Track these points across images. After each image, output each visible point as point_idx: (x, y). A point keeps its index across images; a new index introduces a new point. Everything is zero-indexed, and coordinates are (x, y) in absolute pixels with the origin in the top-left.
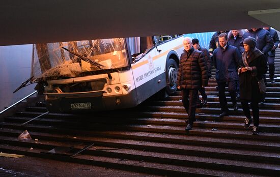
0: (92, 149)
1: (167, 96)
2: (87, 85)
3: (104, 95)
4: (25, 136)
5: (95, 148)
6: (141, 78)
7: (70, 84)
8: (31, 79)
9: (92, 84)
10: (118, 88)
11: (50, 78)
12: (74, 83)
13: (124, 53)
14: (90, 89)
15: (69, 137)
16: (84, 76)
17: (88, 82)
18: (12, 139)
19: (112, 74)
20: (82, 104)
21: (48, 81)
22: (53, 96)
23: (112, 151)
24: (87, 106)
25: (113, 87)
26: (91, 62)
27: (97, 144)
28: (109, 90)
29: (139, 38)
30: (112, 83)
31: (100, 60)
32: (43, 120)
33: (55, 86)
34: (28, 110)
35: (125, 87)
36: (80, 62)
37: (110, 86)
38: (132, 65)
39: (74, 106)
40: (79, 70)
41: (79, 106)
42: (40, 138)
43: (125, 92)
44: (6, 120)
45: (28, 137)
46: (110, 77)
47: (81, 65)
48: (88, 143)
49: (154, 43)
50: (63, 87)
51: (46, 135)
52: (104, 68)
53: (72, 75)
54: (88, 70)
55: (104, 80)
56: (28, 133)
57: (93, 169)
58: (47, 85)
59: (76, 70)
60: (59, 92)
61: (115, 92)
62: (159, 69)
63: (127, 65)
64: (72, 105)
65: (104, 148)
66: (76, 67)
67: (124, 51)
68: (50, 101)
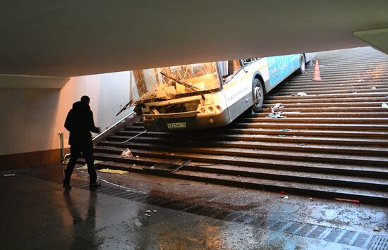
0: (190, 165)
1: (253, 113)
2: (181, 107)
3: (198, 115)
4: (127, 153)
5: (193, 164)
6: (232, 98)
7: (166, 106)
8: (130, 103)
9: (186, 105)
10: (211, 109)
11: (148, 101)
12: (169, 105)
13: (216, 76)
14: (184, 109)
15: (167, 154)
16: (178, 98)
17: (182, 104)
18: (116, 156)
19: (206, 96)
20: (178, 124)
21: (145, 104)
22: (150, 117)
23: (209, 167)
24: (182, 125)
25: (206, 108)
26: (186, 85)
27: (194, 160)
28: (203, 110)
29: (227, 62)
30: (206, 103)
31: (193, 82)
32: (141, 138)
33: (152, 108)
34: (126, 129)
35: (218, 107)
36: (175, 85)
37: (203, 107)
38: (223, 86)
39: (170, 126)
40: (175, 92)
41: (175, 126)
42: (141, 156)
43: (218, 112)
44: (108, 139)
45: (130, 155)
46: (203, 98)
47: (176, 88)
48: (186, 159)
49: (241, 65)
50: (159, 108)
51: (146, 152)
52: (198, 90)
53: (168, 98)
54: (183, 93)
55: (198, 102)
56: (129, 151)
57: (193, 184)
58: (145, 107)
59: (172, 93)
60: (156, 113)
61: (208, 113)
62: (246, 89)
63: (219, 86)
64: (168, 124)
65: (201, 164)
66: (171, 90)
67: (216, 73)
68: (148, 122)
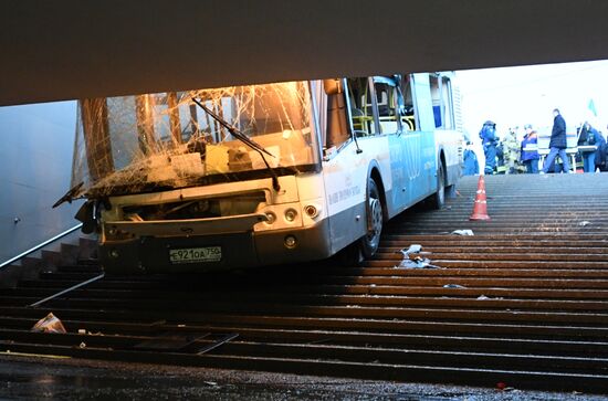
3: (257, 228)
4: (51, 324)
6: (336, 198)
7: (170, 205)
10: (291, 213)
12: (182, 201)
15: (165, 325)
16: (208, 184)
19: (283, 180)
20: (200, 250)
21: (113, 200)
24: (210, 255)
25: (279, 211)
28: (271, 217)
30: (279, 200)
33: (128, 210)
35: (311, 211)
36: (203, 152)
37: (272, 209)
38: (324, 165)
39: (178, 256)
40: (199, 169)
41: (189, 256)
42: (91, 329)
43: (308, 222)
46: (276, 186)
47: (203, 158)
49: (349, 131)
50: (146, 211)
53: (179, 183)
54: (221, 171)
55: (259, 196)
56: (56, 320)
58: (109, 207)
59: (191, 171)
61: (285, 223)
62: (357, 190)
63: (314, 160)
64: (172, 252)
66: (191, 163)
68: (113, 248)
